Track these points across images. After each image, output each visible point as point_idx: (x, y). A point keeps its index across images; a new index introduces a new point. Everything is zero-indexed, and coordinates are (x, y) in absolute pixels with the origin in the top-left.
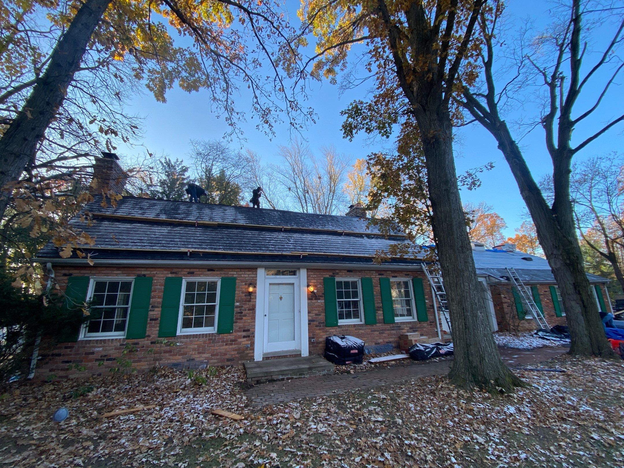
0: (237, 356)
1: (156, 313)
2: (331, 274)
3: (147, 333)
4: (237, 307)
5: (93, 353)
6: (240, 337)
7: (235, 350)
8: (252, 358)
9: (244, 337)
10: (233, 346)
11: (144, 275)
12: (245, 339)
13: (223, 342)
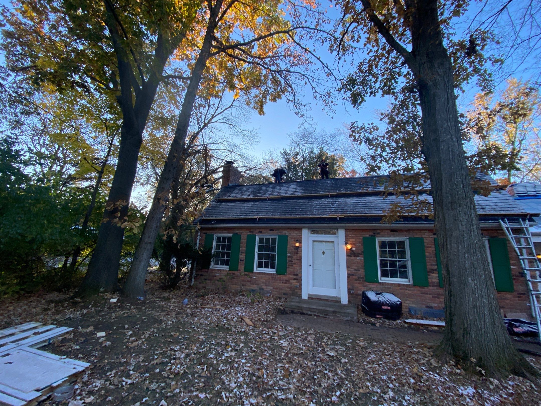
0: (290, 292)
1: (243, 256)
2: (371, 233)
3: (239, 268)
4: (289, 257)
5: (216, 276)
6: (291, 279)
7: (288, 287)
8: (300, 296)
9: (294, 279)
10: (287, 285)
11: (237, 233)
12: (295, 281)
13: (280, 280)
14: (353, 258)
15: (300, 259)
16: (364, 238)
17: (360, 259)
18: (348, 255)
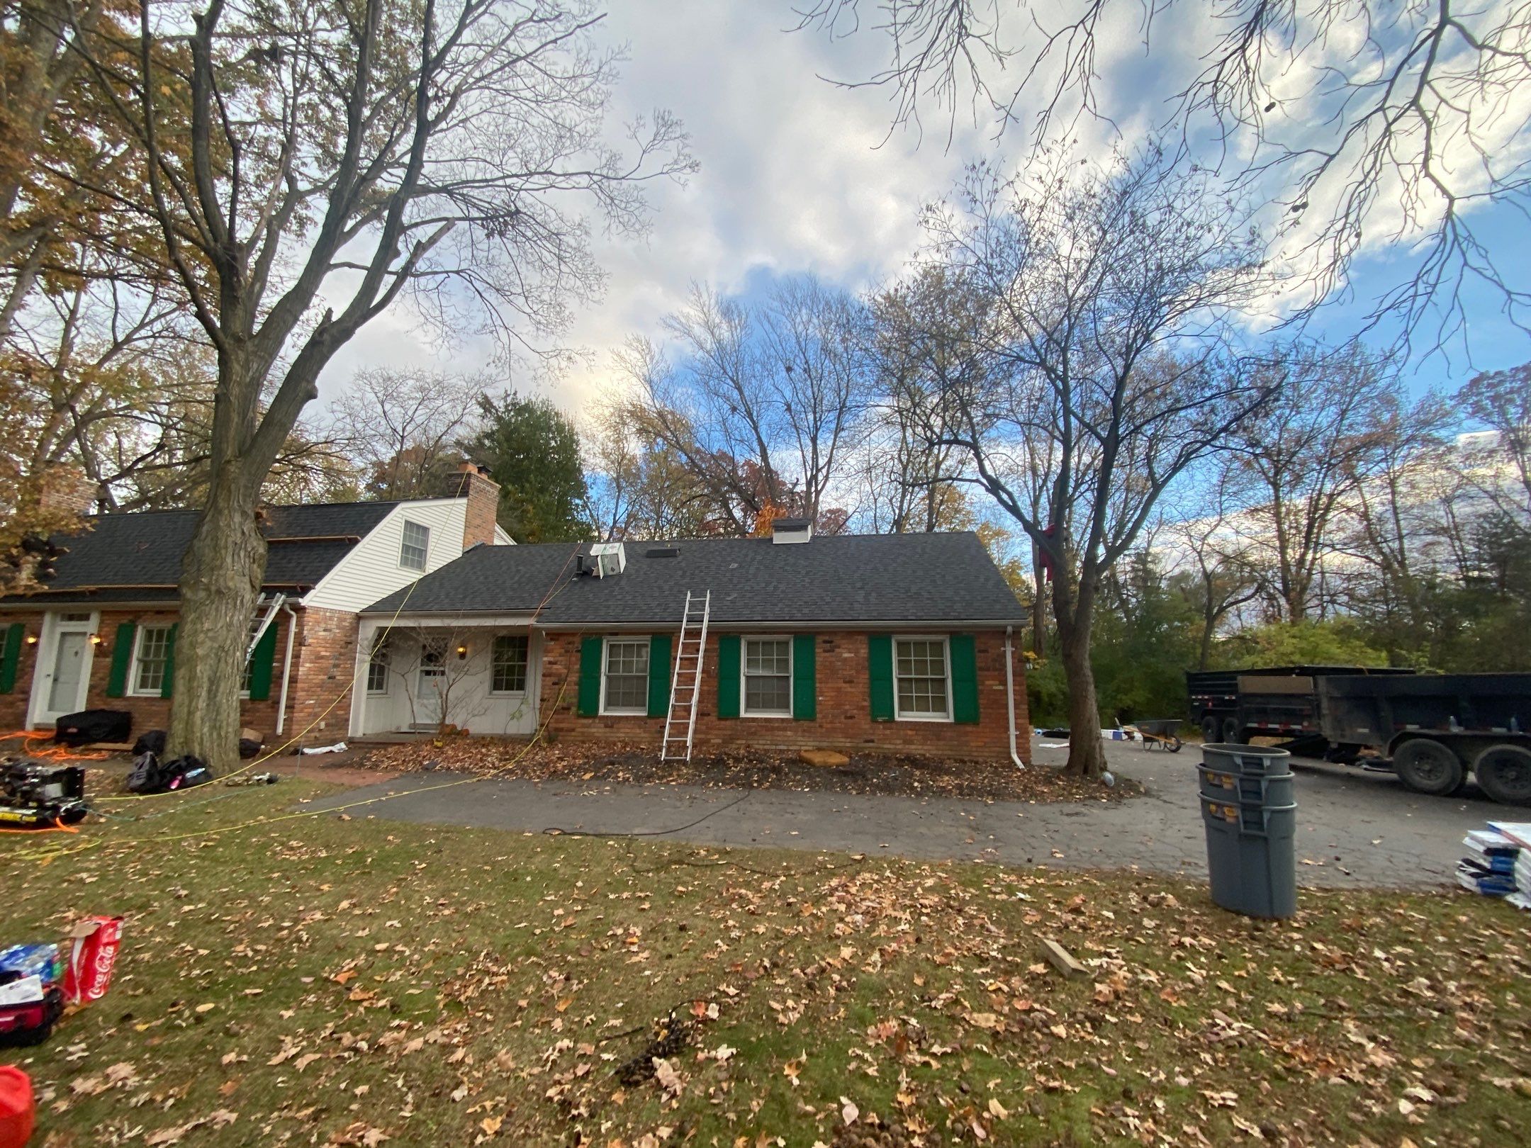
4: (19, 662)
6: (17, 700)
8: (24, 727)
9: (20, 700)
10: (9, 711)
12: (20, 703)
14: (101, 659)
15: (33, 667)
16: (121, 626)
17: (108, 660)
18: (96, 656)
